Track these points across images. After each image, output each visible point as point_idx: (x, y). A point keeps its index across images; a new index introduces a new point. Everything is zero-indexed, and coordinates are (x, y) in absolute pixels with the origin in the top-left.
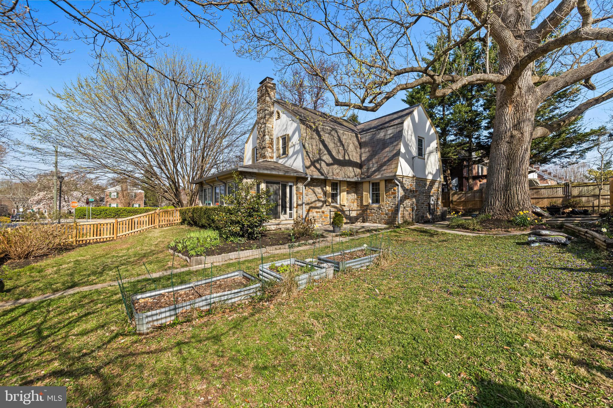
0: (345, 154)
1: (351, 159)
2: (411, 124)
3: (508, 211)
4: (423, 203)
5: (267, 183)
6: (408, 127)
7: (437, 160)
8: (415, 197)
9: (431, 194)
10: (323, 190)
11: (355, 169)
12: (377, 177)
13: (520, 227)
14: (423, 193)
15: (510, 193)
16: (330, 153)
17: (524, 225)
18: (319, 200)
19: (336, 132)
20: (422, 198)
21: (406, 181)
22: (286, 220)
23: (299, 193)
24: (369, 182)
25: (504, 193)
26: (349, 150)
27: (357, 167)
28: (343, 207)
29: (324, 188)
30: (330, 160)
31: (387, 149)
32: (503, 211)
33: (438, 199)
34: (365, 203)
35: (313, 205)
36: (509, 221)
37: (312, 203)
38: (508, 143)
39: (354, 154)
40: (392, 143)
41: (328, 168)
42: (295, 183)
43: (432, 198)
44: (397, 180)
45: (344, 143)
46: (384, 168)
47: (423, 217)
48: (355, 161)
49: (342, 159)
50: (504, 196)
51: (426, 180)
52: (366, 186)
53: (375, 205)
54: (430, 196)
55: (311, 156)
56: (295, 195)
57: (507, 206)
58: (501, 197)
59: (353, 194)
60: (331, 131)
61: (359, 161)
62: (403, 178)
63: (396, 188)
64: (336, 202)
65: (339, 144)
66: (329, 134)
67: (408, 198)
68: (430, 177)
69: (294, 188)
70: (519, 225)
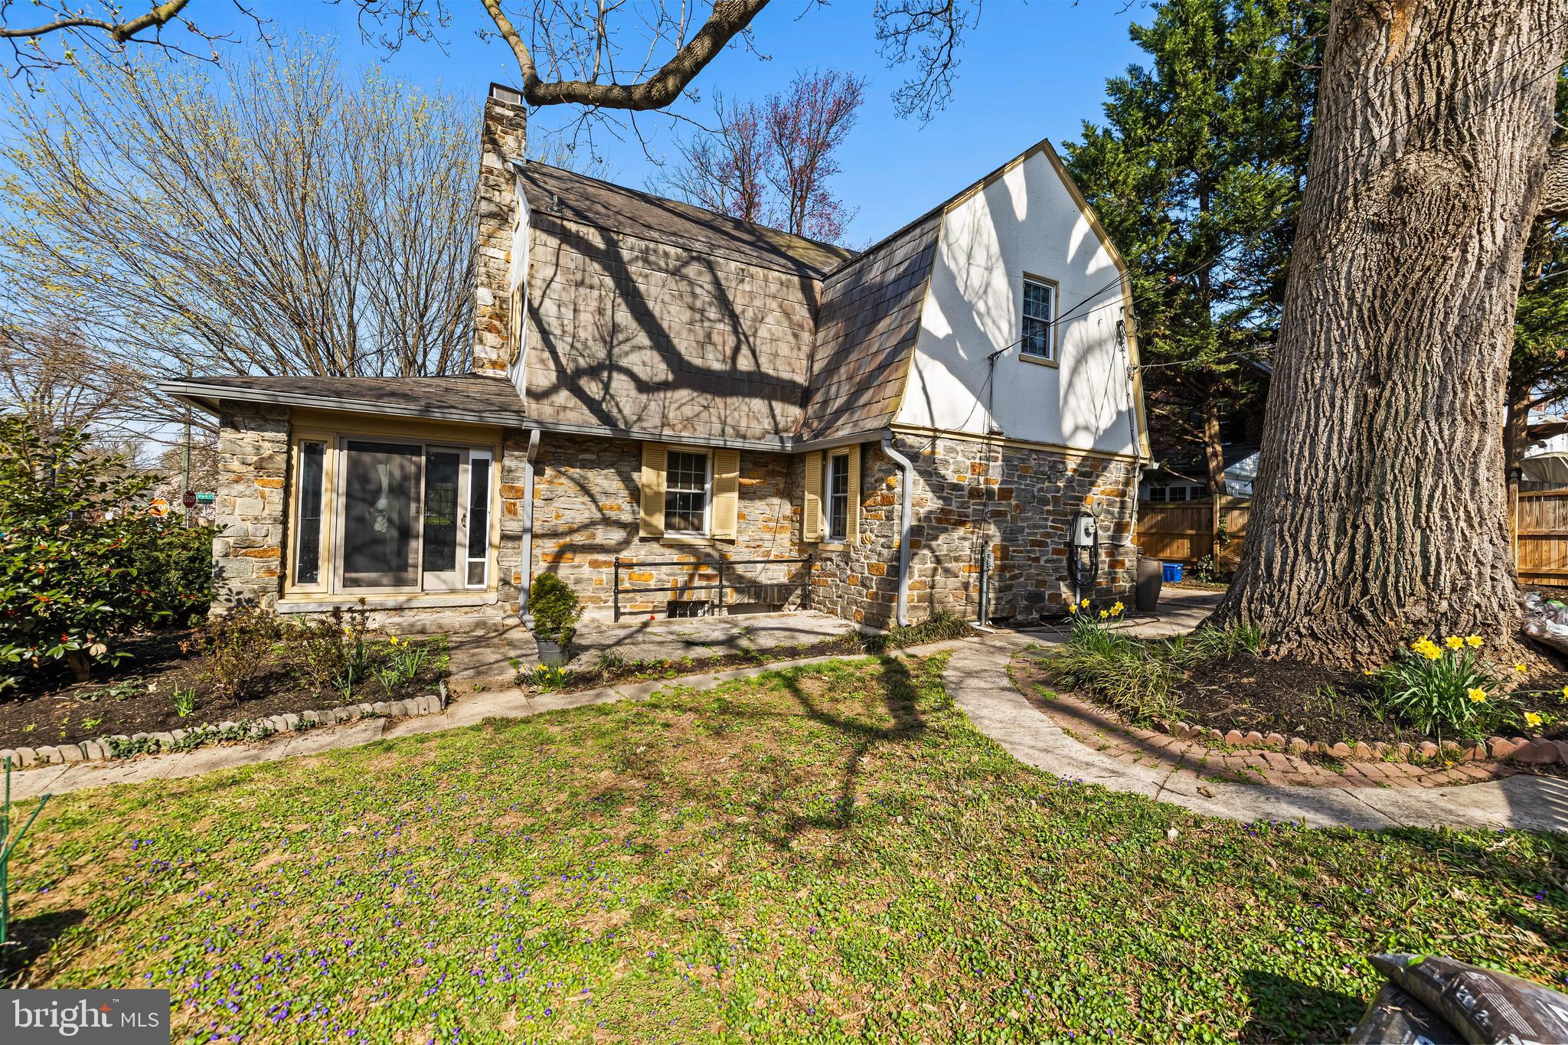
0: (736, 350)
1: (767, 368)
2: (988, 224)
3: (1360, 620)
4: (1041, 544)
5: (351, 447)
6: (976, 232)
7: (1120, 373)
8: (998, 516)
9: (1086, 508)
10: (627, 480)
11: (778, 406)
12: (840, 434)
13: (1417, 739)
14: (1046, 502)
15: (1378, 517)
16: (661, 342)
17: (1443, 729)
18: (607, 522)
19: (711, 267)
20: (1039, 522)
21: (952, 450)
22: (453, 591)
23: (513, 492)
24: (824, 453)
25: (1343, 512)
26: (763, 332)
27: (786, 399)
28: (726, 547)
29: (635, 475)
30: (658, 369)
31: (882, 326)
32: (1331, 615)
33: (1120, 528)
34: (809, 536)
35: (578, 539)
36: (1357, 686)
37: (571, 531)
38: (1378, 227)
39: (784, 349)
40: (900, 297)
41: (644, 397)
42: (498, 450)
43: (1084, 522)
44: (897, 445)
45: (738, 309)
46: (863, 400)
47: (1035, 598)
48: (786, 375)
49: (717, 366)
50: (1341, 530)
51: (1060, 451)
52: (812, 471)
53: (836, 546)
54: (1078, 514)
55: (562, 348)
56: (498, 500)
57: (1355, 592)
58: (1323, 537)
59: (776, 501)
60: (686, 264)
61: (801, 379)
62: (935, 438)
63: (895, 480)
64: (698, 528)
65: (713, 313)
66: (675, 273)
67: (962, 523)
68: (1084, 442)
69: (494, 471)
70: (1405, 723)
